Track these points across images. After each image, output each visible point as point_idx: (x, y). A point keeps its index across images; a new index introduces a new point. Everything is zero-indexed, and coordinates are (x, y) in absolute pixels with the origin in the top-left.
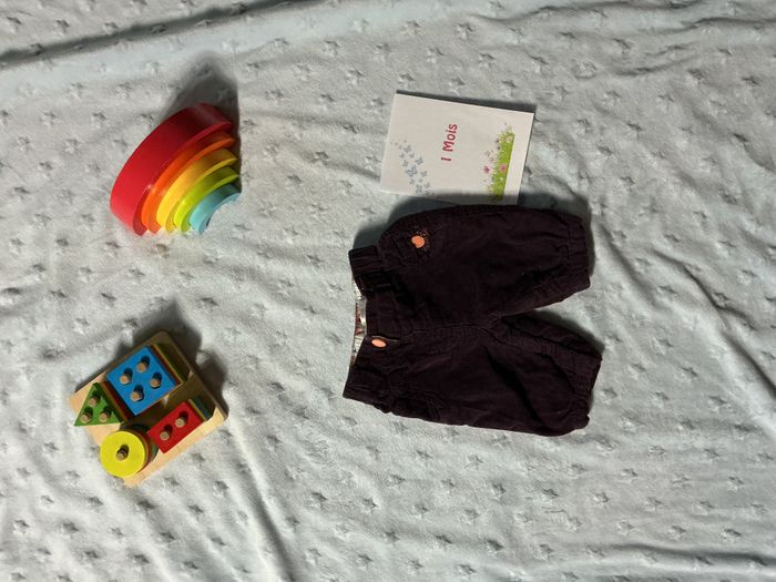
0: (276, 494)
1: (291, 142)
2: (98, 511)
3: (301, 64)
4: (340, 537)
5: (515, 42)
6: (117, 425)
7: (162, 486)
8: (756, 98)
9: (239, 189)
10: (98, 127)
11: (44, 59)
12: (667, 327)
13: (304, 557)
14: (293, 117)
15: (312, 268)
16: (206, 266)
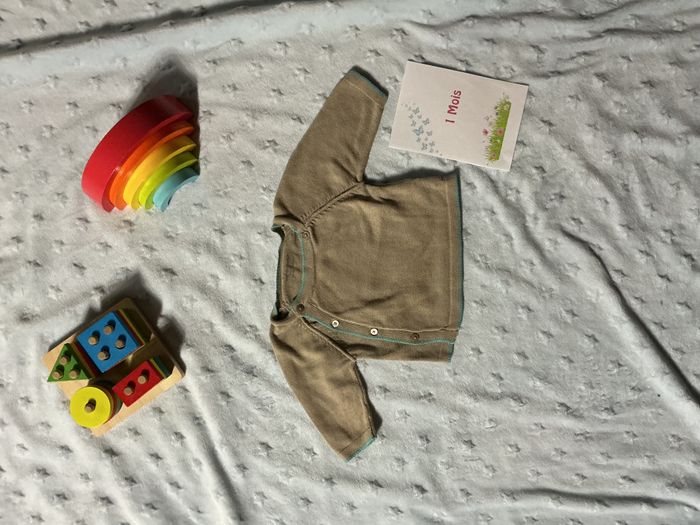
0: (227, 443)
1: (244, 131)
2: (67, 458)
3: (255, 62)
4: (285, 482)
5: (444, 46)
6: (86, 381)
7: (126, 436)
8: (653, 99)
9: (197, 172)
10: (72, 115)
11: (23, 53)
12: (573, 299)
13: (252, 499)
14: (247, 109)
15: (262, 243)
16: (167, 240)
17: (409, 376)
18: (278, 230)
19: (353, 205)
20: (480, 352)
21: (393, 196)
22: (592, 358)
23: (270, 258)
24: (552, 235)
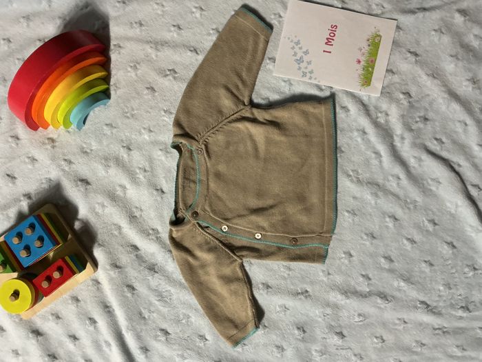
0: (132, 329)
1: (149, 61)
2: (2, 336)
3: (158, 2)
6: (15, 275)
7: (49, 320)
9: (108, 96)
12: (435, 210)
14: (151, 42)
15: (163, 158)
16: (82, 155)
17: (289, 275)
18: (177, 147)
19: (241, 126)
20: (351, 255)
21: (276, 118)
22: (450, 262)
23: (170, 171)
24: (417, 153)
